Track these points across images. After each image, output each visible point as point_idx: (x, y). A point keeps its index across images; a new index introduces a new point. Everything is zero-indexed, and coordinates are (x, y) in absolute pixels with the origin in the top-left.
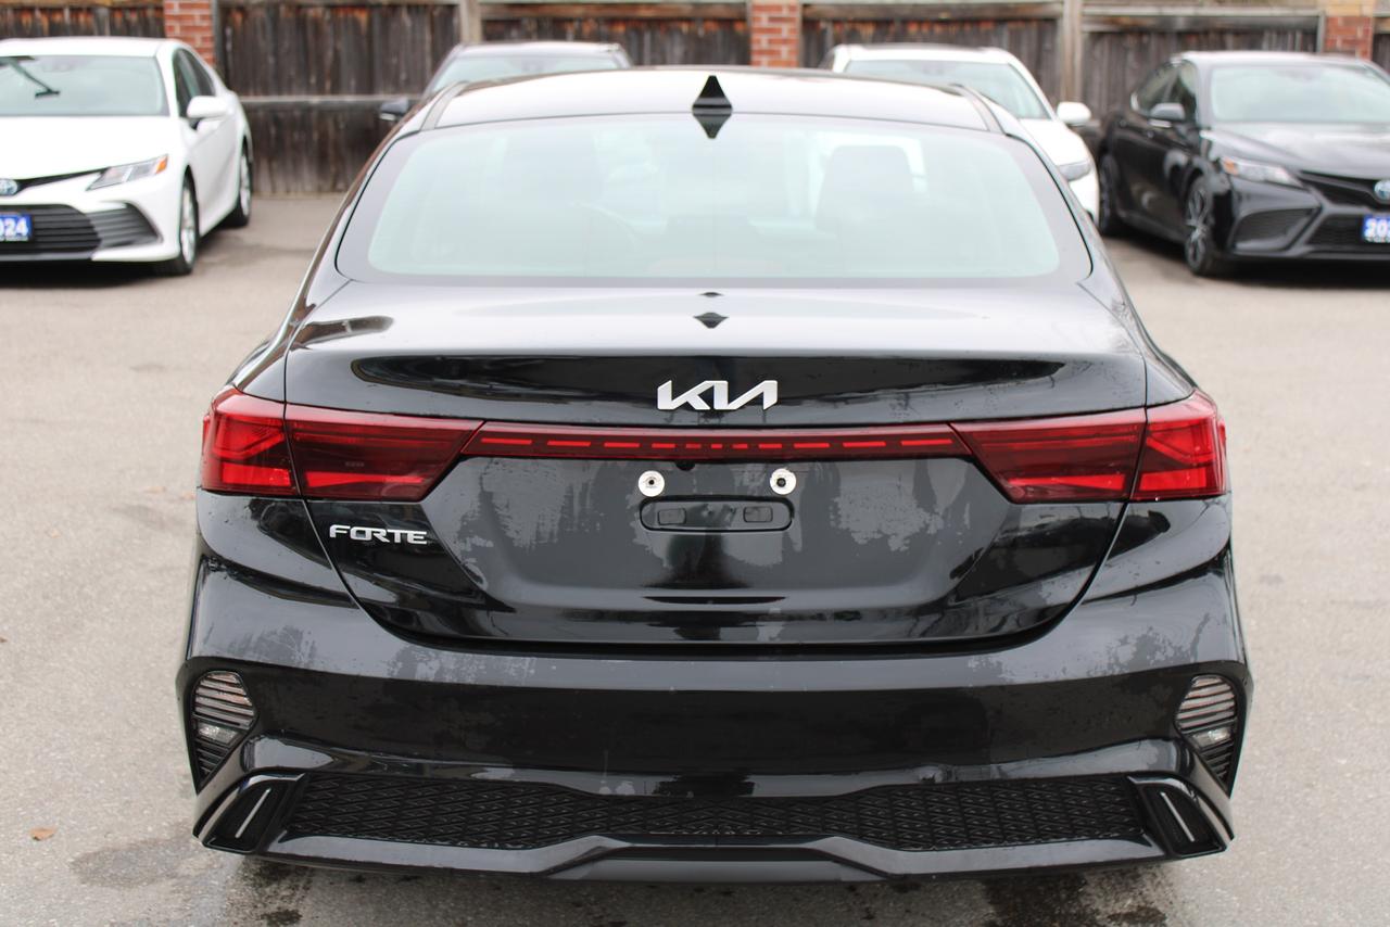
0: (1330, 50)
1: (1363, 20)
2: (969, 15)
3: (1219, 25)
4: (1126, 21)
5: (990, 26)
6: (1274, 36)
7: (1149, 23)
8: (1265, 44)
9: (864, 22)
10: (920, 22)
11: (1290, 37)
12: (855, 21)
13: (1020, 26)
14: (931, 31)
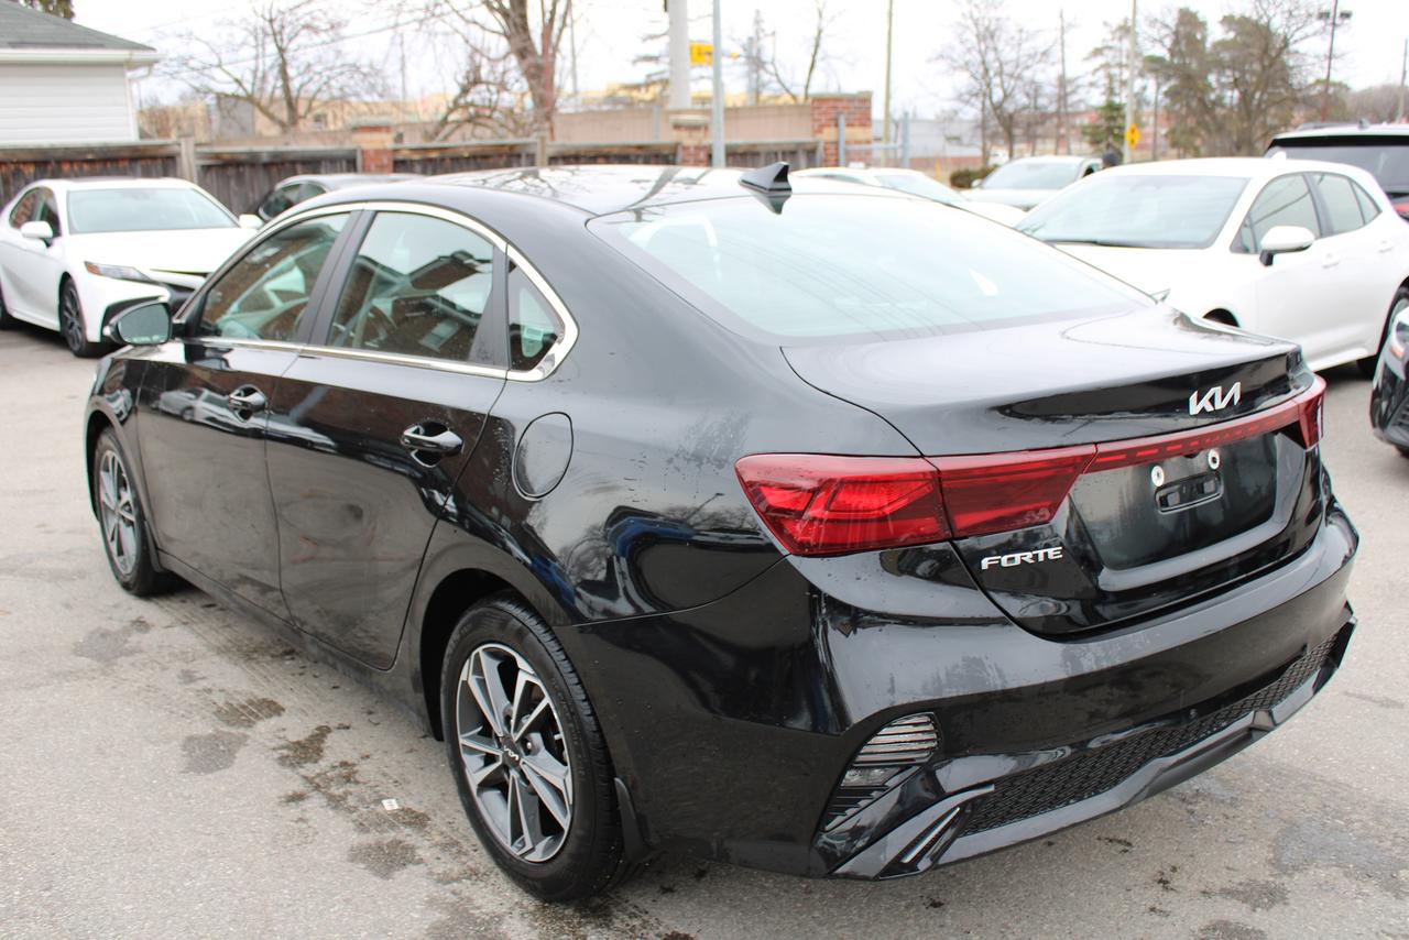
0: (366, 170)
1: (385, 151)
2: (109, 155)
3: (291, 157)
4: (227, 157)
5: (126, 164)
6: (328, 164)
7: (243, 158)
8: (323, 170)
9: (25, 163)
10: (71, 162)
11: (338, 165)
12: (18, 163)
13: (149, 162)
14: (81, 168)
